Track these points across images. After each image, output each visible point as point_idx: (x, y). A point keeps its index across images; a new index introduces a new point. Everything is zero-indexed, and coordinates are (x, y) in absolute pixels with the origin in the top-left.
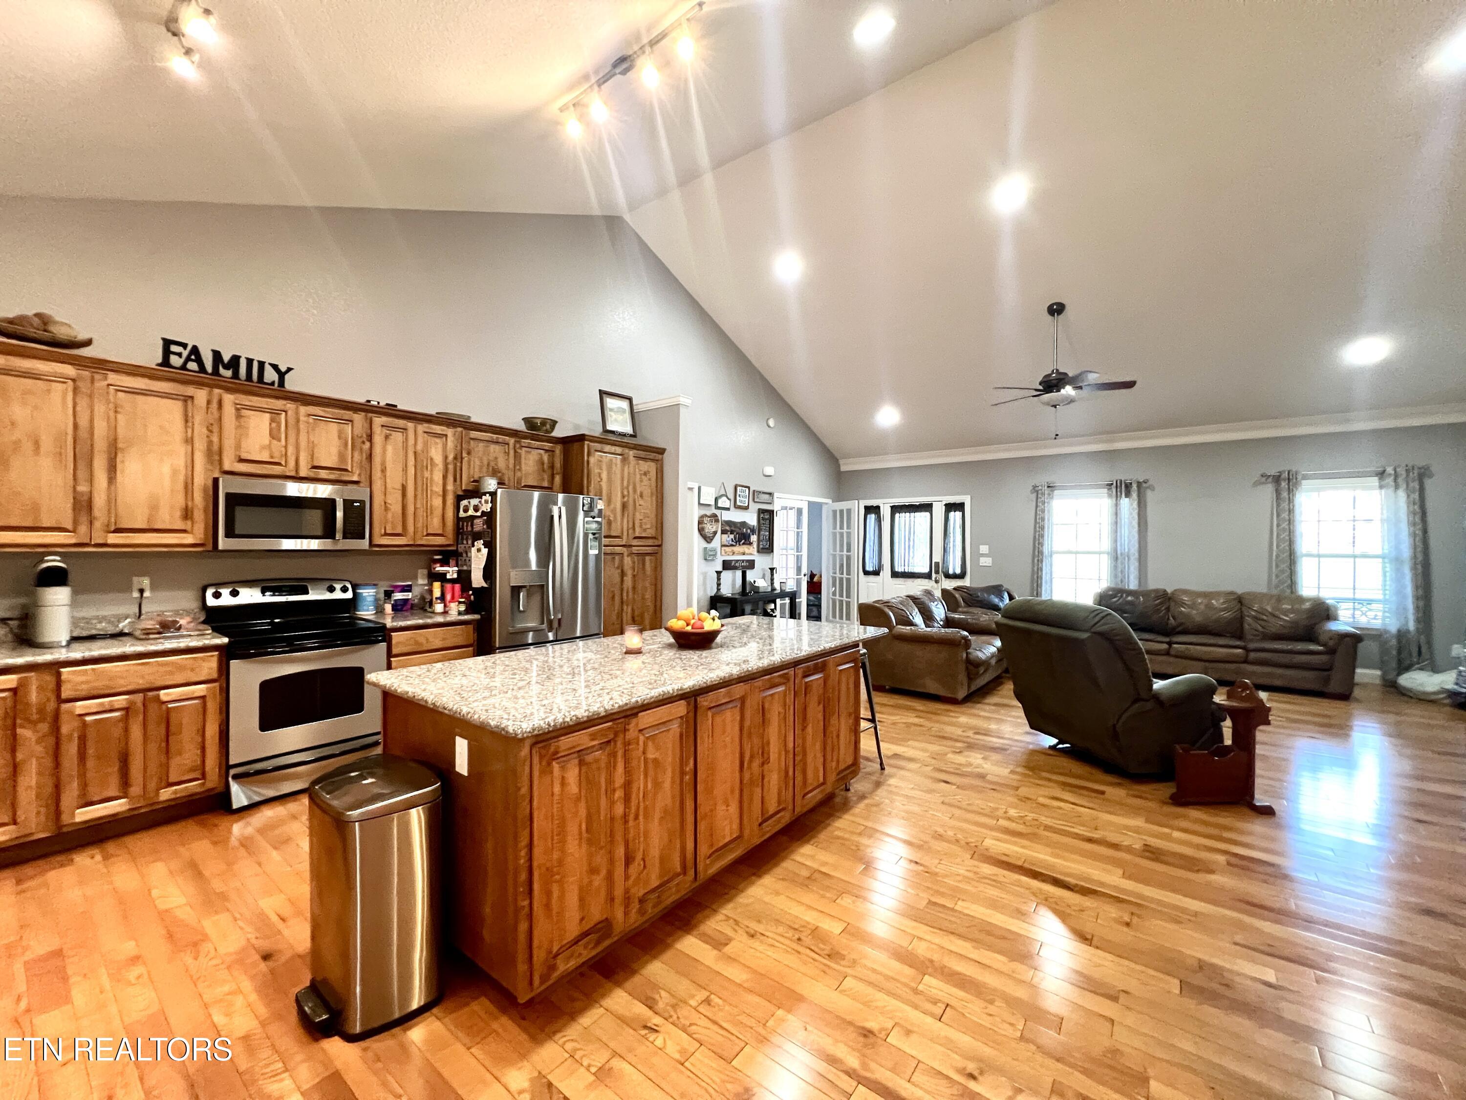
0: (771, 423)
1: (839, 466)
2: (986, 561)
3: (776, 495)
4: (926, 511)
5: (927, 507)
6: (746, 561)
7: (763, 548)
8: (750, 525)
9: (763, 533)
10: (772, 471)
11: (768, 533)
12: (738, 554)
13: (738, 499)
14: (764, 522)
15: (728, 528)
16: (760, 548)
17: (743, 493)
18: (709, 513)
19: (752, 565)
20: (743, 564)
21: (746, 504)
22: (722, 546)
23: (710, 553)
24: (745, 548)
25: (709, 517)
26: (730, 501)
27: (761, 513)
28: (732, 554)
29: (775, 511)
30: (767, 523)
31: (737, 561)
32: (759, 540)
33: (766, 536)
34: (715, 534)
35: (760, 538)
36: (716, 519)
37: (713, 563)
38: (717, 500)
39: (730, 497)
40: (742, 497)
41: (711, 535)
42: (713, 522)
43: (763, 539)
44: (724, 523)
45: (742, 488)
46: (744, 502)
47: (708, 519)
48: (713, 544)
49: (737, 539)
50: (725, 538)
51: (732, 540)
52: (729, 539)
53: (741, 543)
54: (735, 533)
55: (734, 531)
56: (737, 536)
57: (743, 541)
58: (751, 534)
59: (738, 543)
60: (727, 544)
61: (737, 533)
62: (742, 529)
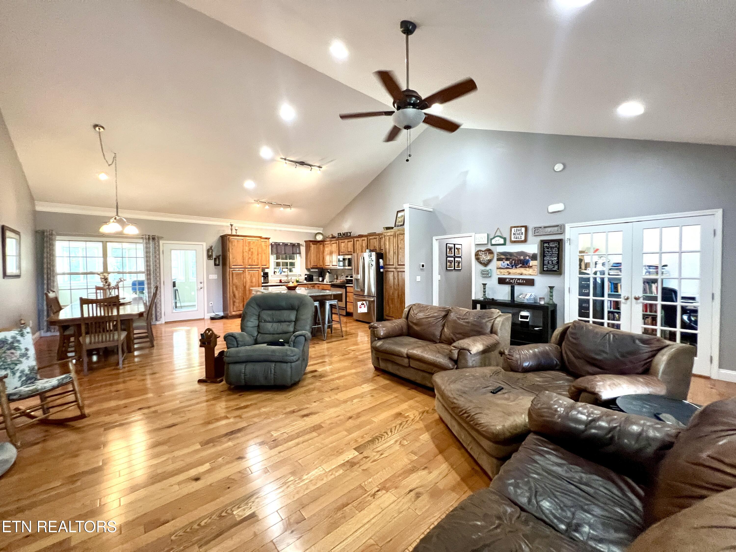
0: (559, 167)
6: (523, 279)
7: (547, 271)
8: (529, 253)
9: (548, 258)
10: (559, 207)
11: (556, 258)
12: (514, 274)
13: (513, 236)
14: (549, 250)
15: (503, 257)
16: (544, 271)
17: (518, 232)
18: (483, 249)
19: (530, 283)
20: (518, 281)
21: (523, 238)
22: (497, 268)
23: (483, 273)
24: (522, 270)
25: (485, 251)
26: (505, 239)
27: (544, 243)
28: (507, 274)
29: (566, 239)
30: (555, 251)
31: (512, 279)
32: (543, 264)
33: (552, 261)
34: (490, 261)
35: (543, 262)
36: (490, 252)
37: (489, 279)
38: (491, 240)
39: (505, 237)
40: (517, 234)
41: (486, 262)
42: (487, 254)
43: (549, 263)
44: (499, 254)
45: (518, 228)
46: (520, 238)
47: (483, 252)
48: (488, 267)
49: (513, 264)
50: (500, 263)
51: (508, 265)
52: (504, 264)
53: (517, 267)
54: (511, 260)
55: (510, 259)
56: (513, 262)
57: (520, 265)
58: (530, 260)
59: (514, 266)
60: (503, 267)
61: (514, 260)
62: (519, 257)
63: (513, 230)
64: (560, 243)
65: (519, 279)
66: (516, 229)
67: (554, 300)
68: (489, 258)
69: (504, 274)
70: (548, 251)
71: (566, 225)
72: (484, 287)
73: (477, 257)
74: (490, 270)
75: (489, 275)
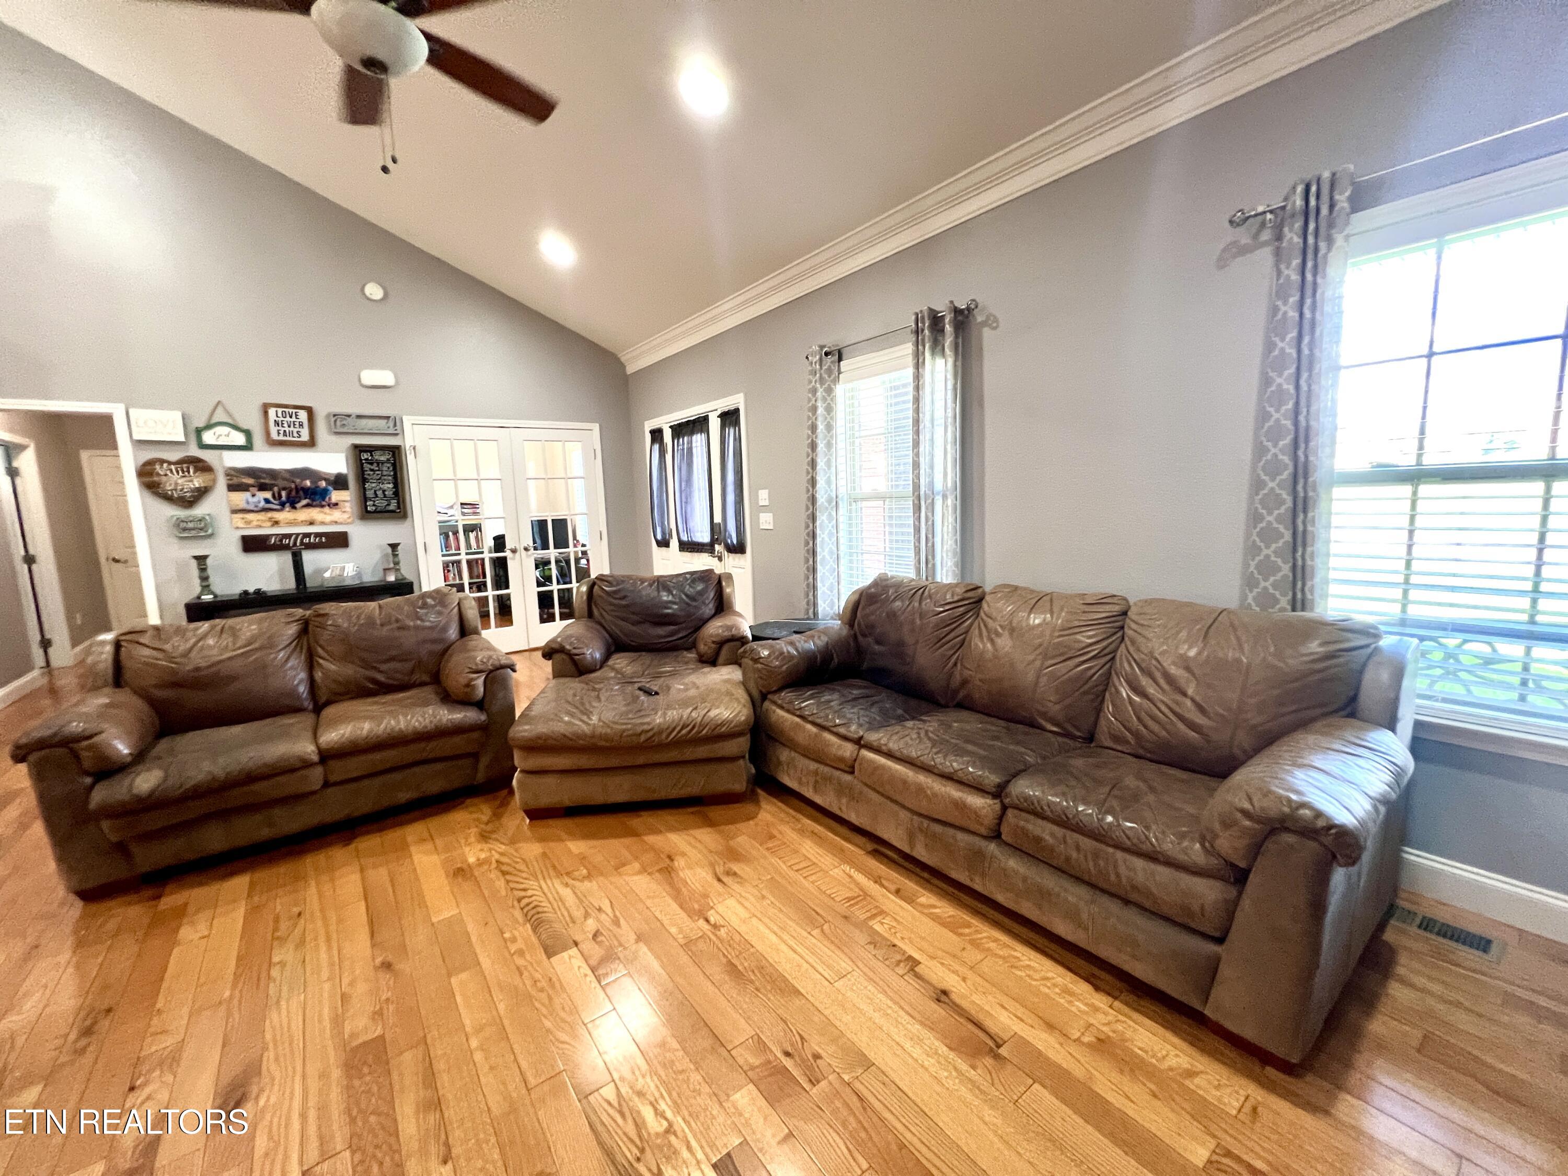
0: (374, 291)
1: (622, 366)
2: (766, 520)
3: (407, 421)
6: (317, 535)
7: (375, 512)
8: (325, 473)
9: (374, 485)
10: (385, 377)
11: (391, 486)
12: (291, 523)
13: (273, 430)
14: (374, 467)
15: (250, 481)
16: (367, 512)
17: (288, 419)
18: (175, 456)
19: (339, 541)
20: (306, 540)
21: (305, 437)
22: (235, 512)
23: (183, 525)
25: (175, 463)
26: (248, 434)
27: (361, 451)
28: (269, 524)
29: (407, 448)
30: (387, 470)
31: (288, 536)
32: (363, 498)
33: (384, 491)
34: (201, 493)
35: (365, 494)
36: (202, 467)
37: (208, 542)
38: (199, 432)
39: (245, 427)
40: (286, 425)
41: (188, 494)
42: (189, 472)
43: (376, 496)
44: (233, 473)
45: (287, 410)
46: (295, 434)
47: (173, 467)
48: (200, 510)
49: (284, 498)
50: (240, 499)
51: (267, 501)
52: (255, 499)
53: (298, 505)
54: (276, 489)
55: (272, 485)
56: (284, 494)
57: (304, 502)
58: (330, 488)
59: (288, 505)
60: (251, 507)
61: (284, 489)
62: (298, 481)
63: (272, 412)
64: (395, 452)
65: (307, 535)
66: (280, 410)
67: (403, 571)
68: (198, 482)
70: (372, 470)
71: (405, 418)
72: (199, 564)
73: (147, 479)
74: (207, 518)
75: (210, 531)
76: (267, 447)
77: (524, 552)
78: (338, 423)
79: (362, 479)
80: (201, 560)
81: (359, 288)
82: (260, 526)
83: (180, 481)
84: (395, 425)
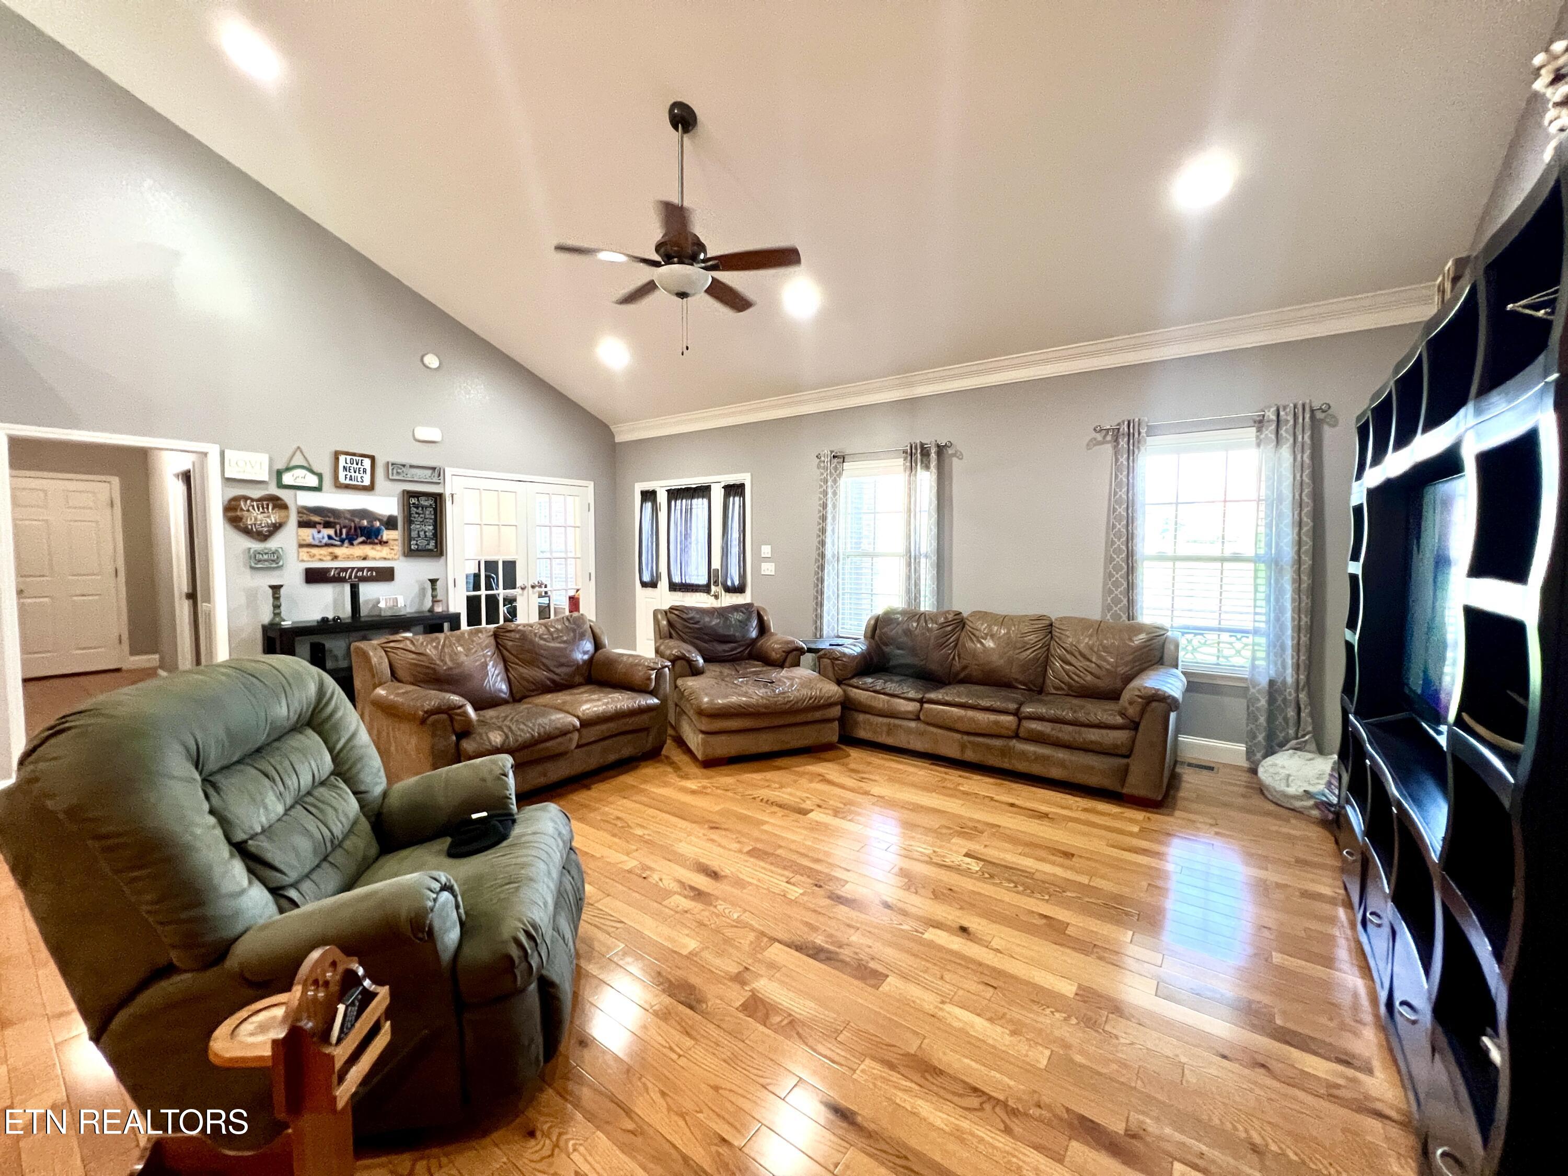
0: (432, 361)
1: (612, 435)
2: (768, 568)
3: (449, 472)
4: (703, 497)
5: (703, 491)
6: (370, 569)
7: (417, 550)
9: (417, 526)
10: (434, 434)
11: (431, 528)
12: (348, 558)
13: (341, 474)
14: (420, 511)
15: (317, 519)
16: (411, 550)
17: (355, 465)
18: (256, 493)
19: (386, 575)
20: (360, 574)
21: (367, 482)
22: (301, 546)
24: (367, 550)
25: (258, 500)
26: (320, 476)
27: (410, 497)
28: (330, 558)
29: (447, 496)
30: (429, 513)
31: (345, 570)
32: (408, 538)
33: (426, 532)
34: (276, 528)
35: (410, 534)
36: (278, 504)
37: (279, 573)
38: (279, 474)
39: (319, 471)
40: (352, 471)
41: (265, 529)
42: (268, 508)
43: (419, 536)
44: (304, 511)
45: (354, 458)
46: (359, 479)
47: (255, 503)
48: (273, 544)
49: (344, 536)
50: (308, 534)
51: (330, 537)
52: (320, 536)
53: (355, 542)
54: (338, 527)
55: (335, 523)
56: (344, 531)
57: (361, 539)
58: (383, 528)
59: (346, 541)
60: (316, 543)
61: (345, 527)
62: (357, 520)
63: (342, 458)
64: (438, 500)
65: (362, 569)
66: (349, 458)
68: (274, 518)
69: (321, 560)
70: (416, 513)
71: (447, 470)
72: (274, 594)
73: (231, 514)
74: (280, 550)
75: (281, 563)
76: (334, 490)
77: (530, 589)
78: (395, 471)
79: (409, 520)
80: (276, 589)
81: (419, 358)
82: (322, 560)
83: (259, 517)
84: (439, 475)
